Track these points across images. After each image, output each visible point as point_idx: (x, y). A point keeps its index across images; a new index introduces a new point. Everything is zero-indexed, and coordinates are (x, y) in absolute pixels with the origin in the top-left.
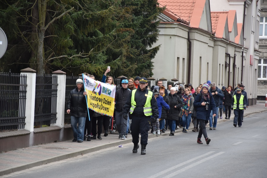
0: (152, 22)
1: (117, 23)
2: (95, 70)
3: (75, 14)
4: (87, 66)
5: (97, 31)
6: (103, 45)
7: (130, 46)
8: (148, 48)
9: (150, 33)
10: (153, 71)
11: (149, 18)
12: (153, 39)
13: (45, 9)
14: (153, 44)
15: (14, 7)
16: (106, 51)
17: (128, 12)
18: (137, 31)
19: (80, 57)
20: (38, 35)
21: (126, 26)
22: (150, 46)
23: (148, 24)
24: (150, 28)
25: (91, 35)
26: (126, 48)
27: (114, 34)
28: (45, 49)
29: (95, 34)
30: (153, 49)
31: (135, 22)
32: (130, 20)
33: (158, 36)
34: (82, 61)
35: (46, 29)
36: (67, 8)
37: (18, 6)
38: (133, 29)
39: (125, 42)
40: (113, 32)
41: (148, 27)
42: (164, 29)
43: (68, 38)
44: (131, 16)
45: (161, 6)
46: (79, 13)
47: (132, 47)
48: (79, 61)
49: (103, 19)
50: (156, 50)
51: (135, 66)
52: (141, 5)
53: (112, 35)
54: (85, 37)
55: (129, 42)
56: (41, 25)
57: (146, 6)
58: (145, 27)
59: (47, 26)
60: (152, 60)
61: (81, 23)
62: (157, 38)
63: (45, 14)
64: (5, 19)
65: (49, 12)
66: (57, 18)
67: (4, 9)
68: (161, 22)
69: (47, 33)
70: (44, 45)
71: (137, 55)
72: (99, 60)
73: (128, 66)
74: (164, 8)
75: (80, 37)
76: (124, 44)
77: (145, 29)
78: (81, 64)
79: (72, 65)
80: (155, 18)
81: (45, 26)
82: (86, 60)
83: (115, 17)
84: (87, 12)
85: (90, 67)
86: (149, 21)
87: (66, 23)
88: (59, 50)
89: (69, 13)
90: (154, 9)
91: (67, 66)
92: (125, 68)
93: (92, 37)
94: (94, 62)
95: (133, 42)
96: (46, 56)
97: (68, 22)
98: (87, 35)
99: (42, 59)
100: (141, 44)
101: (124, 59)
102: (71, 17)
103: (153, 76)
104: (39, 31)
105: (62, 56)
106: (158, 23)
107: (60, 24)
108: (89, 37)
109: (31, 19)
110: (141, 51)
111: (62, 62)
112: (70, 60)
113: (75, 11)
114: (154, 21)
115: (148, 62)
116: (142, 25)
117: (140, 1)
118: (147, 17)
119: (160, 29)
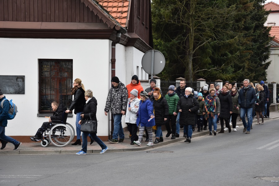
0: (266, 46)
1: (241, 48)
2: (226, 78)
3: (212, 43)
4: (220, 75)
5: (228, 53)
6: (231, 61)
7: (250, 62)
8: (263, 63)
9: (264, 53)
10: (267, 78)
11: (263, 44)
12: (267, 57)
13: (193, 40)
14: (266, 60)
15: (175, 41)
16: (234, 66)
17: (249, 41)
18: (256, 52)
19: (215, 70)
20: (189, 57)
21: (248, 50)
22: (265, 62)
23: (263, 48)
24: (265, 50)
25: (223, 55)
26: (248, 63)
27: (238, 54)
28: (193, 65)
29: (226, 55)
30: (266, 63)
31: (254, 46)
32: (251, 45)
33: (270, 55)
34: (217, 72)
35: (193, 53)
36: (207, 39)
37: (177, 40)
38: (252, 51)
39: (247, 59)
40: (238, 53)
41: (263, 49)
42: (274, 51)
43: (208, 58)
44: (251, 43)
45: (271, 36)
46: (215, 42)
47: (252, 63)
48: (215, 72)
49: (230, 45)
50: (268, 64)
51: (254, 74)
52: (258, 36)
53: (237, 55)
54: (219, 57)
55: (249, 59)
56: (191, 51)
57: (261, 36)
58: (261, 50)
59: (194, 51)
60: (266, 71)
61: (216, 48)
62: (269, 56)
63: (193, 44)
64: (169, 48)
65: (196, 42)
66: (201, 46)
67: (169, 42)
68: (272, 46)
69: (194, 55)
70: (193, 63)
71: (255, 68)
72: (229, 71)
73: (249, 74)
74: (274, 37)
75: (216, 57)
76: (246, 61)
77: (261, 51)
78: (216, 74)
79: (210, 75)
80: (268, 44)
81: (193, 51)
82: (220, 72)
83: (240, 43)
84: (220, 41)
85: (222, 75)
86: (264, 46)
87: (207, 48)
88: (202, 66)
89: (208, 42)
90: (267, 38)
91: (207, 76)
92: (247, 76)
93: (224, 57)
94: (225, 72)
95: (252, 59)
96: (194, 70)
97: (208, 48)
98: (220, 55)
99: (191, 71)
100: (258, 60)
101: (246, 70)
102: (210, 45)
103: (267, 81)
104: (189, 54)
105: (204, 70)
106: (269, 47)
107: (203, 49)
108: (222, 57)
109: (184, 47)
110: (258, 65)
111: (204, 74)
112: (209, 71)
113: (213, 41)
114: (267, 46)
115: (262, 72)
116: (259, 48)
117: (257, 34)
118: (262, 43)
119: (271, 51)
